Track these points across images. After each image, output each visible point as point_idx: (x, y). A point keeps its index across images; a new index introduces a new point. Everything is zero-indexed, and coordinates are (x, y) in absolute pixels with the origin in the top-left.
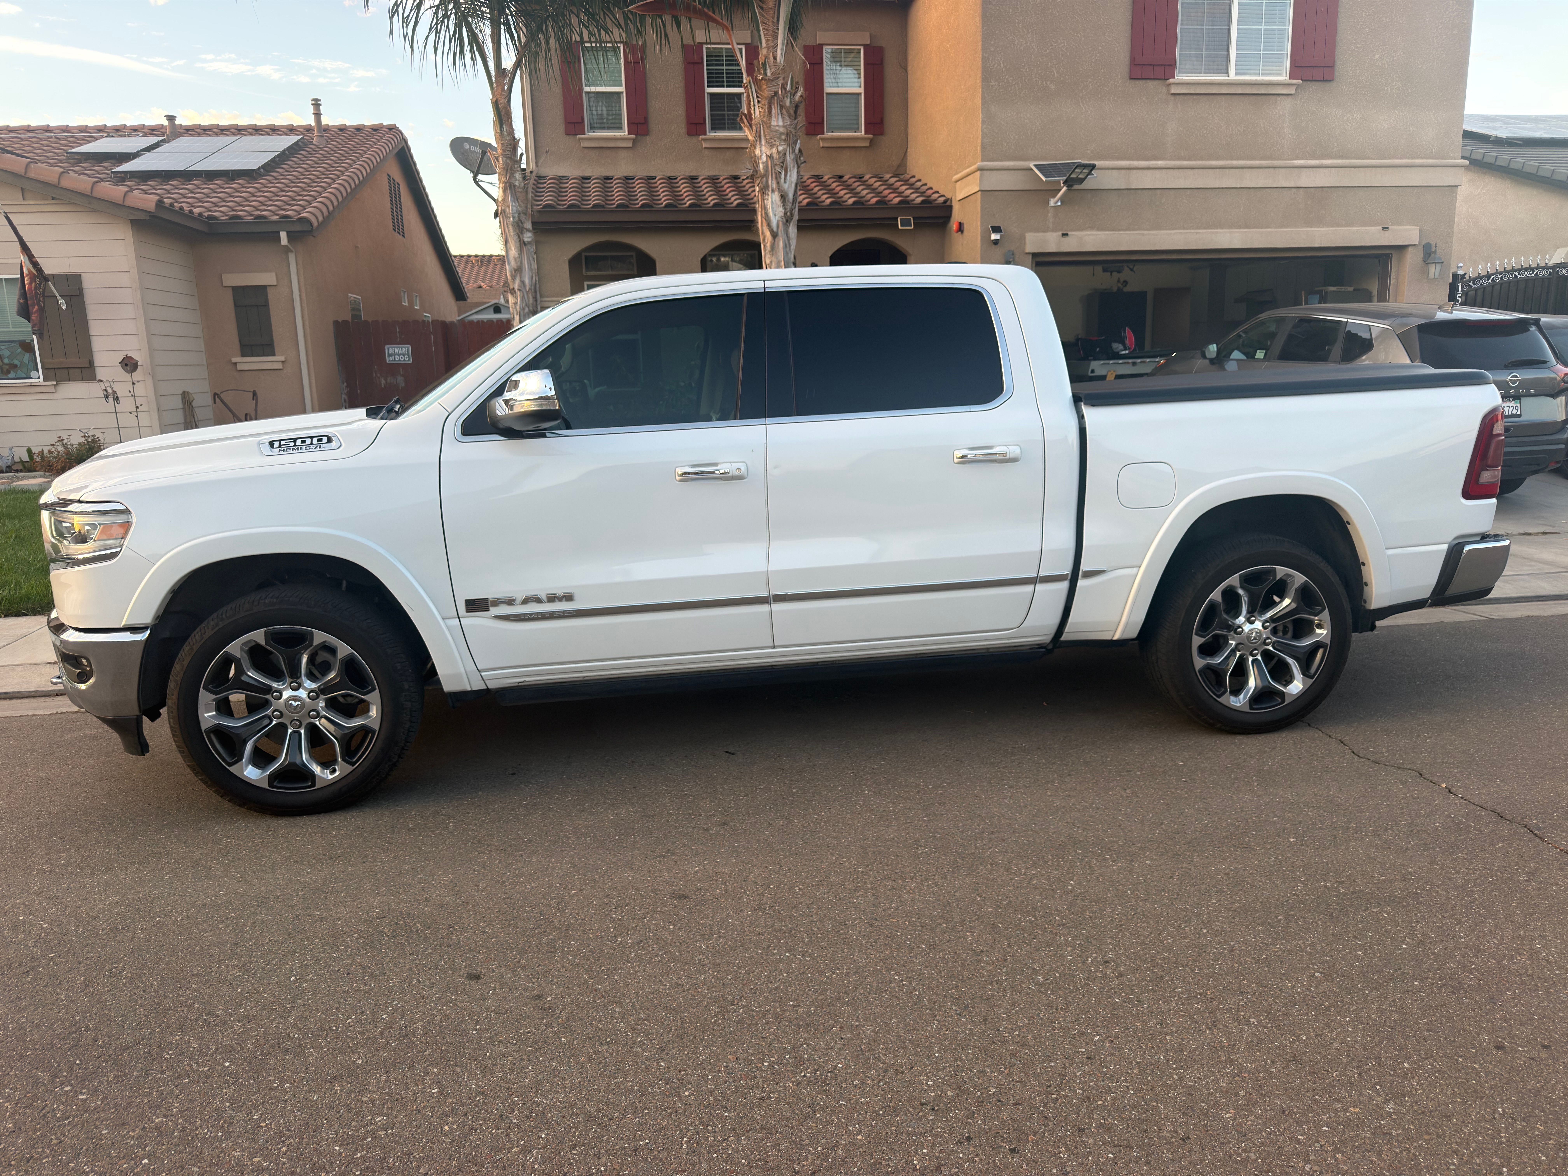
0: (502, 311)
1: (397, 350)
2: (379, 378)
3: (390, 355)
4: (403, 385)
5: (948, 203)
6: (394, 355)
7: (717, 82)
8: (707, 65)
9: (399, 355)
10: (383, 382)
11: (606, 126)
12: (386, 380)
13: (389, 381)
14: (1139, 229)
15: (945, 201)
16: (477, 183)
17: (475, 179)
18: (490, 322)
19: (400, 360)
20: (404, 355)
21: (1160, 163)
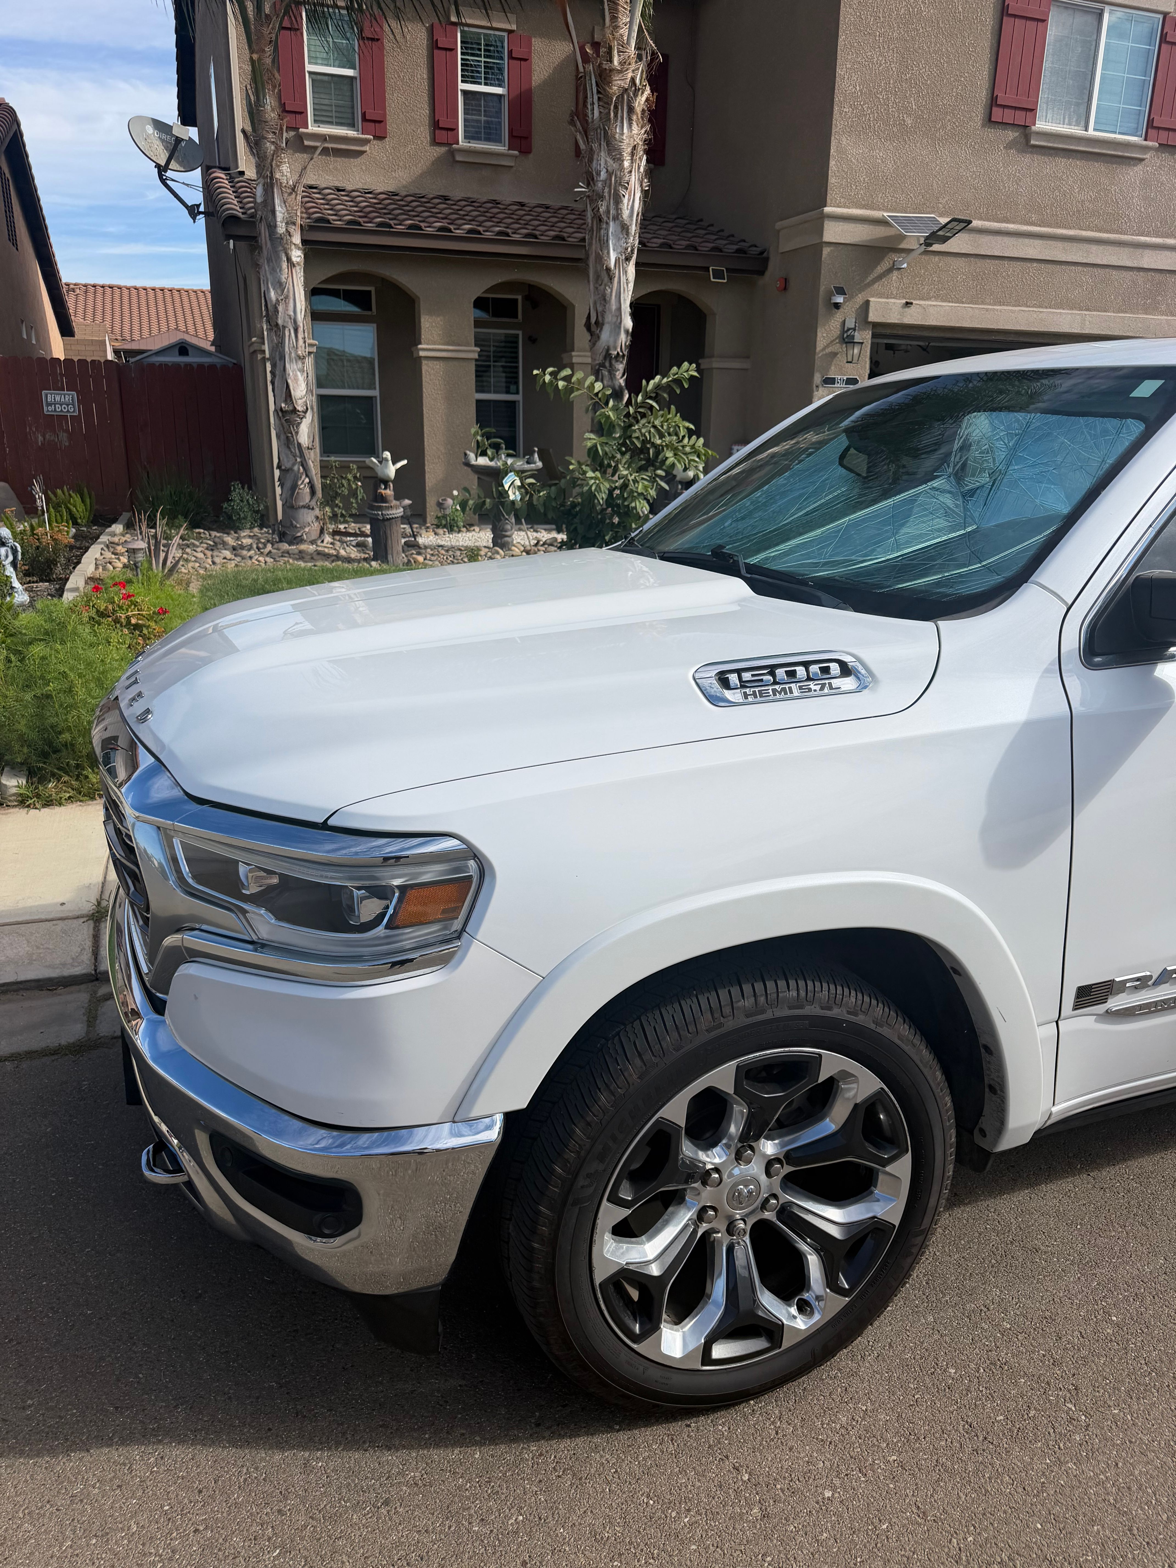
0: (190, 353)
1: (58, 398)
2: (35, 433)
3: (48, 404)
4: (67, 444)
5: (765, 254)
6: (55, 405)
7: (472, 77)
8: (462, 54)
9: (61, 405)
10: (40, 438)
11: (334, 120)
12: (44, 436)
13: (47, 436)
14: (983, 303)
15: (762, 253)
16: (163, 181)
17: (160, 176)
18: (177, 366)
19: (62, 411)
20: (68, 405)
21: (1011, 227)
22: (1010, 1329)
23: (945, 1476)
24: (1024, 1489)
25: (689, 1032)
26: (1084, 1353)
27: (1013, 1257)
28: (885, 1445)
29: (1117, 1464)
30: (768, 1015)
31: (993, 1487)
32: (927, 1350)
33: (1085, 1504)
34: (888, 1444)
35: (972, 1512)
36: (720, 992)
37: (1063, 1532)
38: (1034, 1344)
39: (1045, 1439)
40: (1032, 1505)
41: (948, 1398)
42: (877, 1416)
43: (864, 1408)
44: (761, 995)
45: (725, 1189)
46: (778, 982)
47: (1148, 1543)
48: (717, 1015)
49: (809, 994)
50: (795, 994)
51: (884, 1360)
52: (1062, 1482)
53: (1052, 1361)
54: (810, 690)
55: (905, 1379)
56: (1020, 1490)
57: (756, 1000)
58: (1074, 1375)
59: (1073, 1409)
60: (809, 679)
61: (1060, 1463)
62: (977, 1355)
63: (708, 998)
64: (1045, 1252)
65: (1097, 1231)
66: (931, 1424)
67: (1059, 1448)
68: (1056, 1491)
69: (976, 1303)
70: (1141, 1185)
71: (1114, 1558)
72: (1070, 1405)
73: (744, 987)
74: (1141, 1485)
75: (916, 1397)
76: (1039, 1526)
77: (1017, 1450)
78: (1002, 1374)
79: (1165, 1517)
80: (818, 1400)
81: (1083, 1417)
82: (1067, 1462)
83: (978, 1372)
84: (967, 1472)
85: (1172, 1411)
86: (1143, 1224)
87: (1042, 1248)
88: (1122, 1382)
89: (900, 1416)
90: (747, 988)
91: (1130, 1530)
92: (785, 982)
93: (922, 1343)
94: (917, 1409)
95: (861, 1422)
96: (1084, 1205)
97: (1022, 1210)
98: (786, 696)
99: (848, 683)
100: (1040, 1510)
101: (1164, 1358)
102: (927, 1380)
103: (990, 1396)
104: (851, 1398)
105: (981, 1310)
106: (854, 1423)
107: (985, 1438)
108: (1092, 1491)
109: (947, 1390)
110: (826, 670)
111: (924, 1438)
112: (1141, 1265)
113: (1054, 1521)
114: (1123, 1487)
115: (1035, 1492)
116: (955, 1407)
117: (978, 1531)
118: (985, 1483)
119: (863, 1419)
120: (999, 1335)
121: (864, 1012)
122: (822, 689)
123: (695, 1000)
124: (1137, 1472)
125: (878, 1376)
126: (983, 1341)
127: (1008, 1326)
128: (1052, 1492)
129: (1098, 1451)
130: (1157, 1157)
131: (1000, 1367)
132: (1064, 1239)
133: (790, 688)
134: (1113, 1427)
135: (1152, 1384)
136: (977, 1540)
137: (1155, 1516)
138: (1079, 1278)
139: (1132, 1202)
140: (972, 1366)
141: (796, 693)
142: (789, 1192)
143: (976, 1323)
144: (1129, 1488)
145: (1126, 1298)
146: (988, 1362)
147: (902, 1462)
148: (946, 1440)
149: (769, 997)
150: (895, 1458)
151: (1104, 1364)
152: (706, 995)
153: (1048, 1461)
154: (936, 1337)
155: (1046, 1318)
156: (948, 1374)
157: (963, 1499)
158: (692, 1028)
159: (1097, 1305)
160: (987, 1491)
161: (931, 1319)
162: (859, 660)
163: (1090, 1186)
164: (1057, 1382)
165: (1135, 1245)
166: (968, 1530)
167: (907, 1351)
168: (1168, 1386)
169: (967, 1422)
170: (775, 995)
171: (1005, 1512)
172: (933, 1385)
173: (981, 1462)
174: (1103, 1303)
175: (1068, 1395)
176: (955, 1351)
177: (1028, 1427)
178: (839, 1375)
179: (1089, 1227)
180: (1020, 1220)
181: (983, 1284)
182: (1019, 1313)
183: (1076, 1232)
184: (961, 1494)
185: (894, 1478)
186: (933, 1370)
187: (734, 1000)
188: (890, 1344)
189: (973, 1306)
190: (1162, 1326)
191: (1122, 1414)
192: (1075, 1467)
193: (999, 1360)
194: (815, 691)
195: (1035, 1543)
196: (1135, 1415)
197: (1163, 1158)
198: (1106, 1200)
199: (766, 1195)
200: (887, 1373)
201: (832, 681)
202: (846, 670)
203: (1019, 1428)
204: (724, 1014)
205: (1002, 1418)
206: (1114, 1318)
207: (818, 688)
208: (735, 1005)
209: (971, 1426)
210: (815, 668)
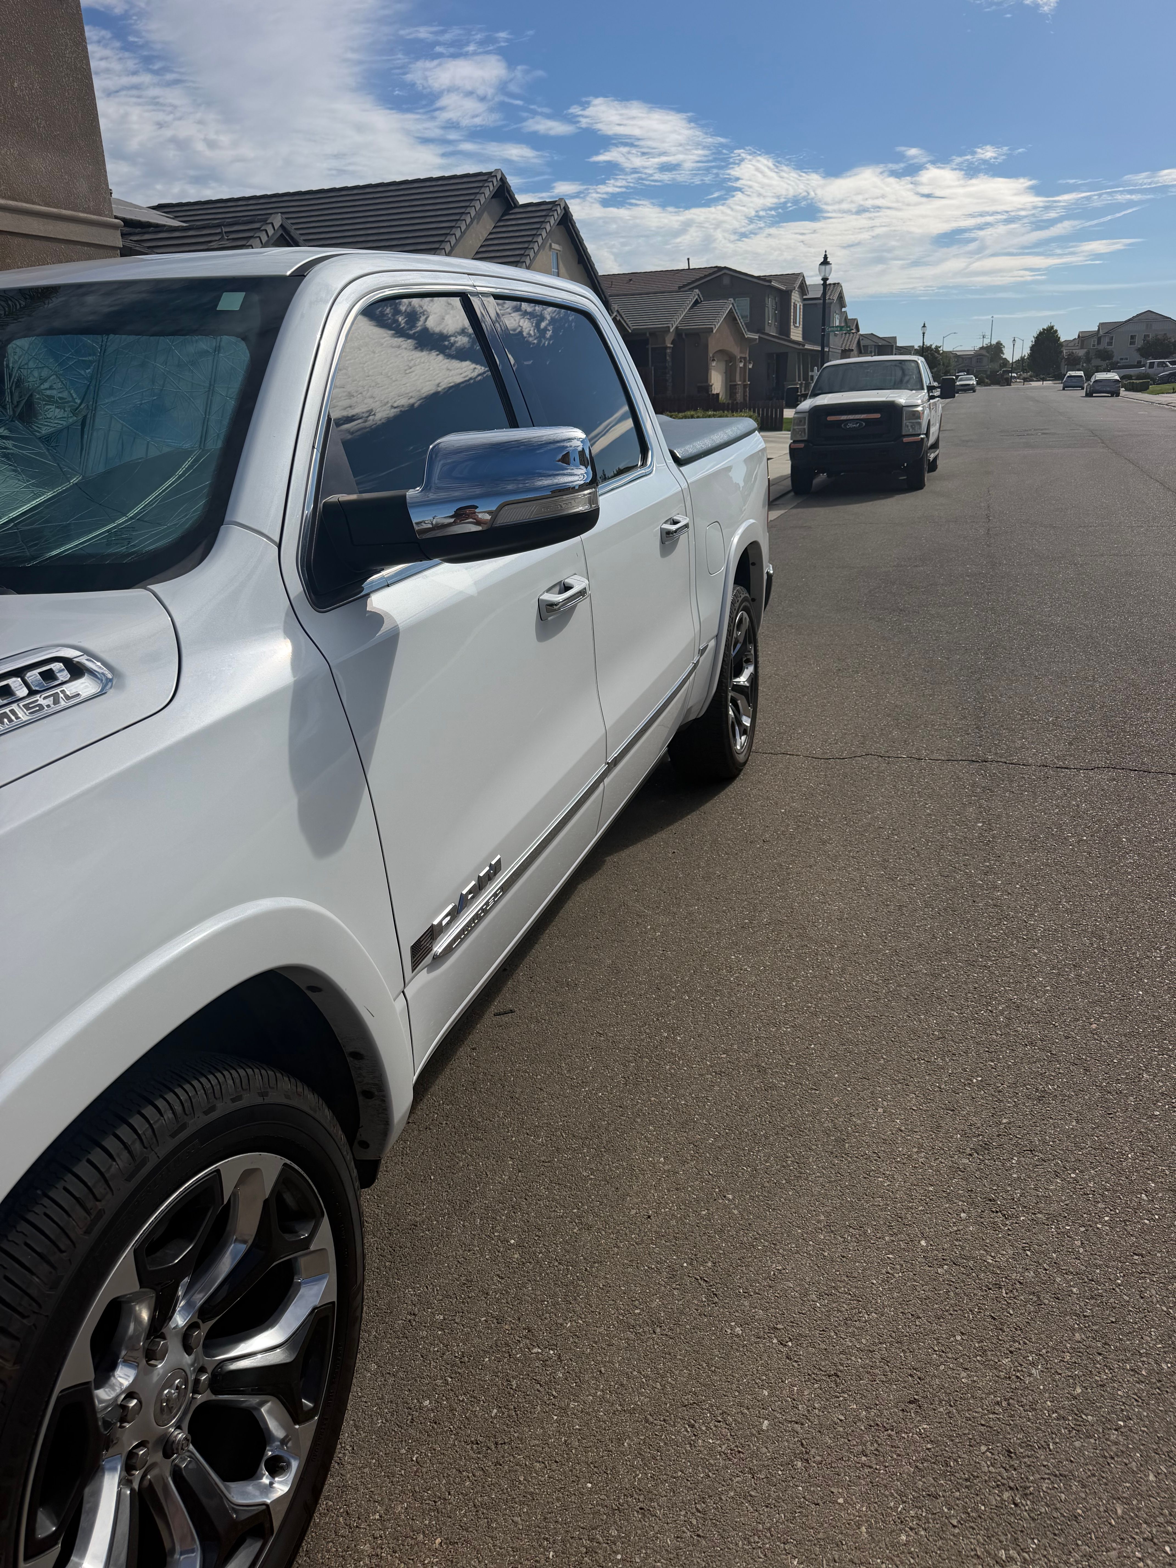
22: (444, 1319)
23: (492, 1514)
24: (556, 1462)
25: (62, 1251)
26: (513, 1291)
27: (401, 1247)
28: (422, 1536)
29: (601, 1372)
30: (152, 1162)
31: (534, 1484)
32: (391, 1402)
33: (605, 1429)
34: (424, 1532)
35: (535, 1528)
36: (76, 1170)
37: (609, 1472)
38: (472, 1317)
39: (540, 1399)
40: (571, 1471)
41: (441, 1433)
42: (394, 1513)
43: (377, 1517)
44: (134, 1142)
45: (150, 1411)
46: (143, 1112)
47: (664, 1420)
48: (89, 1204)
49: (186, 1105)
50: (171, 1115)
51: (361, 1448)
52: (577, 1427)
53: (495, 1321)
54: (41, 707)
55: (392, 1449)
56: (554, 1466)
57: (130, 1152)
58: (519, 1319)
59: (540, 1351)
60: (32, 693)
61: (564, 1409)
62: (435, 1368)
63: (65, 1189)
64: (423, 1222)
65: (449, 1171)
66: (445, 1475)
67: (554, 1397)
68: (579, 1440)
69: (400, 1317)
70: (453, 1105)
71: (654, 1458)
72: (535, 1350)
73: (105, 1143)
74: (627, 1374)
75: (414, 1459)
76: (589, 1485)
77: (527, 1430)
78: (467, 1368)
79: (659, 1386)
80: (328, 1551)
81: (552, 1352)
82: (568, 1404)
83: (448, 1384)
84: (505, 1491)
85: (603, 1289)
86: (476, 1139)
87: (418, 1219)
88: (555, 1294)
89: (414, 1492)
90: (110, 1143)
91: (647, 1421)
92: (150, 1107)
93: (383, 1398)
94: (424, 1470)
95: (385, 1533)
96: (423, 1153)
97: (378, 1196)
98: (13, 724)
99: (84, 686)
100: (580, 1470)
101: (567, 1247)
102: (412, 1431)
103: (473, 1399)
104: (359, 1518)
105: (410, 1321)
106: (379, 1542)
107: (496, 1443)
108: (602, 1414)
109: (436, 1427)
110: (48, 676)
111: (449, 1494)
112: (499, 1177)
113: (595, 1470)
114: (618, 1388)
115: (565, 1456)
116: (453, 1436)
117: (551, 1540)
118: (525, 1487)
119: (385, 1529)
120: (440, 1333)
121: (246, 1090)
122: (56, 702)
123: (46, 1201)
124: (617, 1365)
125: (367, 1470)
126: (432, 1349)
127: (442, 1317)
128: (577, 1443)
129: (580, 1372)
130: (447, 1071)
131: (461, 1362)
132: (428, 1198)
133: (12, 711)
134: (577, 1341)
135: (575, 1278)
136: (556, 1550)
137: (653, 1392)
138: (464, 1226)
139: (456, 1125)
140: (439, 1382)
141: (23, 716)
142: (215, 1352)
143: (414, 1337)
144: (622, 1385)
145: (508, 1216)
146: (449, 1367)
147: (447, 1539)
148: (468, 1477)
149: (143, 1137)
150: (438, 1540)
151: (532, 1290)
152: (60, 1185)
153: (556, 1417)
154: (391, 1380)
155: (464, 1284)
156: (425, 1409)
157: (520, 1522)
158: (63, 1243)
159: (493, 1239)
160: (531, 1494)
161: (374, 1367)
162: (85, 652)
163: (416, 1133)
164: (512, 1336)
165: (484, 1163)
166: (544, 1548)
167: (375, 1419)
168: (586, 1270)
169: (472, 1442)
170: (150, 1130)
171: (558, 1500)
172: (421, 1432)
173: (509, 1471)
174: (496, 1234)
175: (528, 1341)
176: (416, 1380)
177: (520, 1400)
178: (331, 1503)
179: (440, 1171)
180: (383, 1206)
181: (394, 1294)
182: (441, 1298)
183: (434, 1184)
184: (515, 1519)
185: (452, 1562)
186: (410, 1417)
187: (103, 1170)
188: (356, 1426)
189: (400, 1322)
190: (548, 1221)
191: (574, 1323)
192: (576, 1404)
193: (455, 1357)
194: (48, 706)
195: (598, 1504)
196: (583, 1316)
197: (452, 1069)
198: (436, 1136)
199: (193, 1377)
200: (373, 1458)
201: (64, 687)
202: (76, 670)
203: (515, 1408)
204: (99, 1197)
205: (495, 1411)
206: (512, 1241)
207: (50, 701)
208: (107, 1175)
209: (477, 1444)
210: (33, 676)
